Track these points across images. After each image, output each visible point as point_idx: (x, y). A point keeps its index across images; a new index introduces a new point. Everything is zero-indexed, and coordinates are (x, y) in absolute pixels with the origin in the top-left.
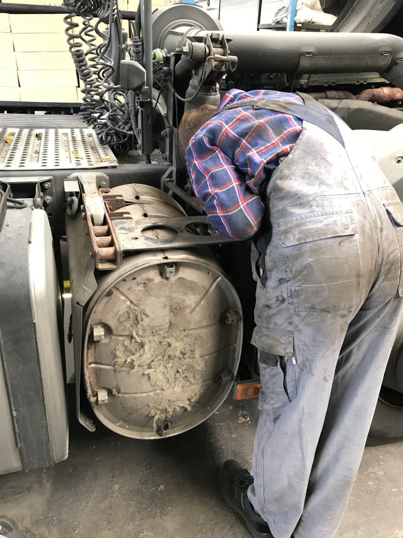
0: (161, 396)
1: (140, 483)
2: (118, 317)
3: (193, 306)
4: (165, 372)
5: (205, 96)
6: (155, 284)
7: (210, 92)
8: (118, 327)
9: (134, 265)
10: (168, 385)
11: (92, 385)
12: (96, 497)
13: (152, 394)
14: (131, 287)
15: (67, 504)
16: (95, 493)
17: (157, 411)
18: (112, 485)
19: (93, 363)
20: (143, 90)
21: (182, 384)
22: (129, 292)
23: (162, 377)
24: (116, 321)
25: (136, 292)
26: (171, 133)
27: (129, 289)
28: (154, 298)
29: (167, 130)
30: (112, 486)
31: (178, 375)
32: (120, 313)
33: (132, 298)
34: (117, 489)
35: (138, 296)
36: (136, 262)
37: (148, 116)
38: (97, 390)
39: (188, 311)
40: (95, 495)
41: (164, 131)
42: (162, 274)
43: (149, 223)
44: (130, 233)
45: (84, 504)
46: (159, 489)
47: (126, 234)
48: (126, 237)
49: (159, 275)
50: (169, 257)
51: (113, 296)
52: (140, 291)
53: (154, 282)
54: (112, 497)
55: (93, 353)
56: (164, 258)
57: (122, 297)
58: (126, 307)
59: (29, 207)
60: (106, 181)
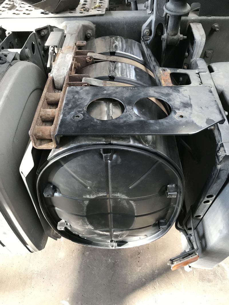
59: (8, 63)
60: (92, 29)
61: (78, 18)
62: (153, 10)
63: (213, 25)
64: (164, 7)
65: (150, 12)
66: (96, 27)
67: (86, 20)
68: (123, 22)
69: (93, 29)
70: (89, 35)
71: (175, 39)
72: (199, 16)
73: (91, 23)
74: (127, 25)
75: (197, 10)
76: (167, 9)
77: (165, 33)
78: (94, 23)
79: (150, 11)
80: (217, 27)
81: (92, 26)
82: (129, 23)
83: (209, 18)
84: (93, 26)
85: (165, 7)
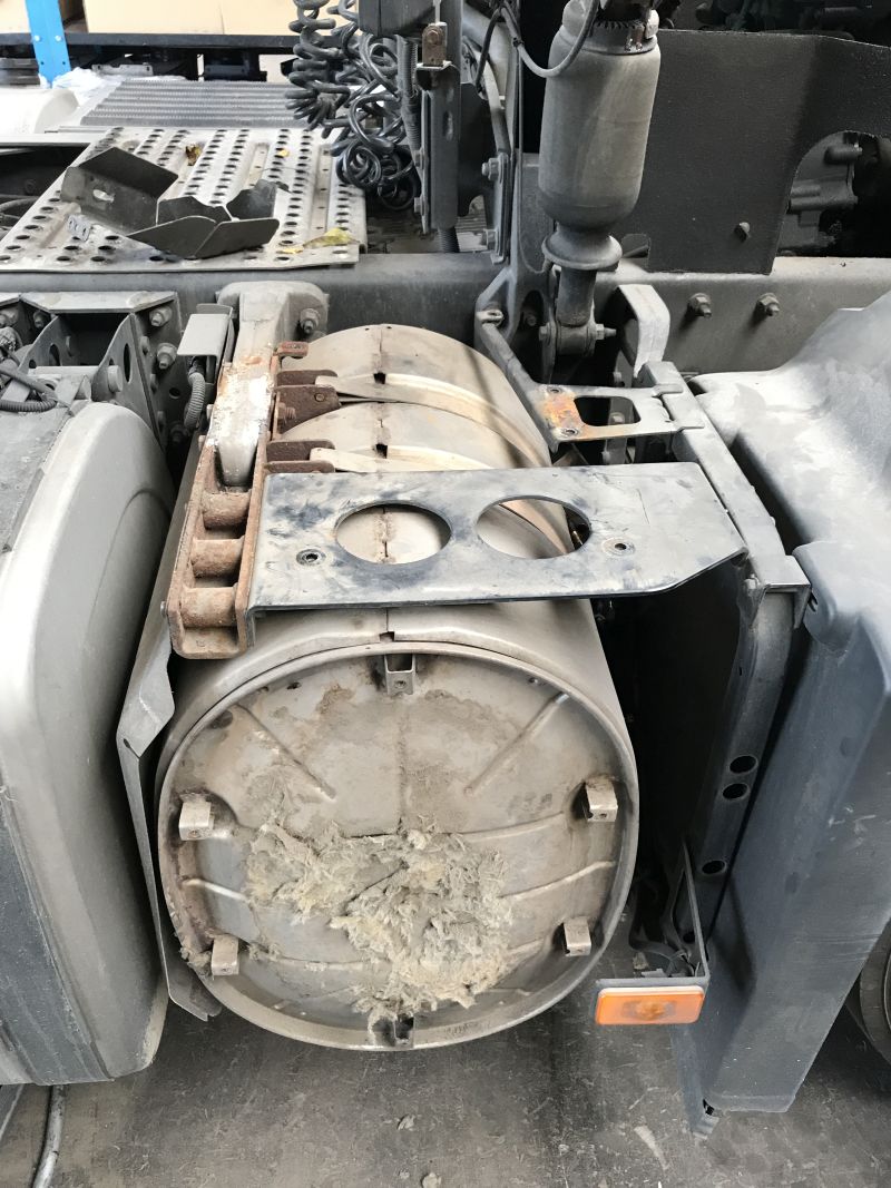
0: (383, 975)
1: (357, 1099)
2: (248, 784)
3: (475, 774)
4: (395, 923)
5: (610, 57)
6: (354, 706)
7: (625, 44)
8: (249, 810)
9: (288, 651)
10: (404, 952)
11: (198, 924)
12: (248, 1116)
13: (359, 967)
14: (285, 709)
15: (179, 1122)
16: (247, 1104)
17: (375, 1003)
18: (291, 1091)
19: (194, 877)
20: (427, 32)
21: (443, 954)
22: (277, 721)
23: (386, 936)
24: (241, 792)
25: (298, 724)
26: (509, 170)
27: (277, 714)
28: (351, 745)
29: (500, 159)
30: (291, 1095)
31: (428, 933)
32: (252, 776)
33: (287, 737)
34: (300, 1105)
35: (303, 735)
36: (299, 641)
37: (446, 116)
38: (211, 936)
39: (457, 786)
40: (248, 1111)
41: (490, 160)
42: (377, 679)
43: (373, 492)
44: (301, 532)
45: (217, 1130)
46: (401, 1127)
47: (286, 536)
48: (284, 548)
49: (368, 680)
50: (399, 633)
51: (230, 728)
52: (311, 722)
53: (351, 700)
54: (284, 1125)
55: (191, 855)
56: (382, 636)
57: (257, 734)
58: (269, 761)
59: (61, 407)
60: (318, 307)
61: (271, 275)
62: (508, 254)
63: (694, 297)
64: (543, 245)
65: (501, 259)
66: (330, 301)
67: (297, 279)
68: (417, 287)
69: (322, 306)
70: (309, 324)
71: (582, 338)
72: (649, 272)
73: (314, 287)
74: (429, 293)
75: (642, 255)
76: (551, 251)
77: (548, 321)
78: (324, 289)
79: (501, 255)
80: (704, 304)
81: (318, 298)
82: (434, 290)
83: (680, 277)
84: (322, 297)
85: (547, 246)
